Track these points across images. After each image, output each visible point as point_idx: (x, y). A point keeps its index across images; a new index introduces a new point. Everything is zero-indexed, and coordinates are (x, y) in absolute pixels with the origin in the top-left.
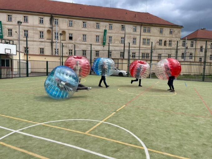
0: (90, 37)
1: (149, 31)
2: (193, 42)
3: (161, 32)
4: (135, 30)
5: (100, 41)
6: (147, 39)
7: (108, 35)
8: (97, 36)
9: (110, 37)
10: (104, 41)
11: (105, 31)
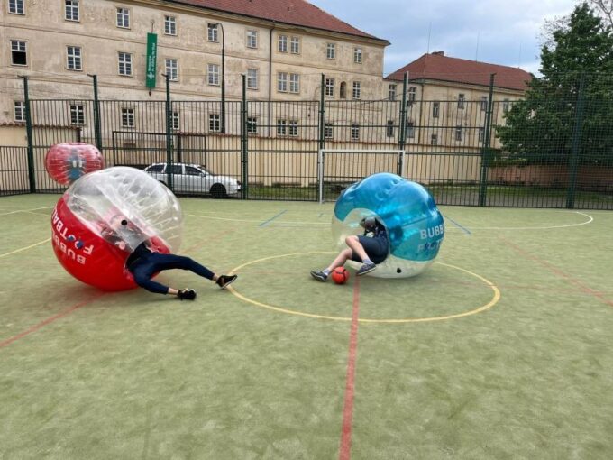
0: (95, 56)
1: (295, 50)
2: (414, 89)
3: (330, 54)
4: (253, 44)
5: (134, 71)
6: (292, 75)
7: (162, 52)
8: (121, 55)
9: (172, 62)
10: (148, 73)
11: (152, 38)
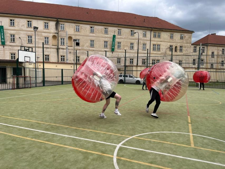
0: (98, 42)
1: (159, 36)
2: (204, 48)
3: (171, 37)
4: (145, 35)
5: (109, 46)
7: (117, 40)
8: (105, 42)
9: (119, 43)
10: (112, 47)
11: (114, 36)
